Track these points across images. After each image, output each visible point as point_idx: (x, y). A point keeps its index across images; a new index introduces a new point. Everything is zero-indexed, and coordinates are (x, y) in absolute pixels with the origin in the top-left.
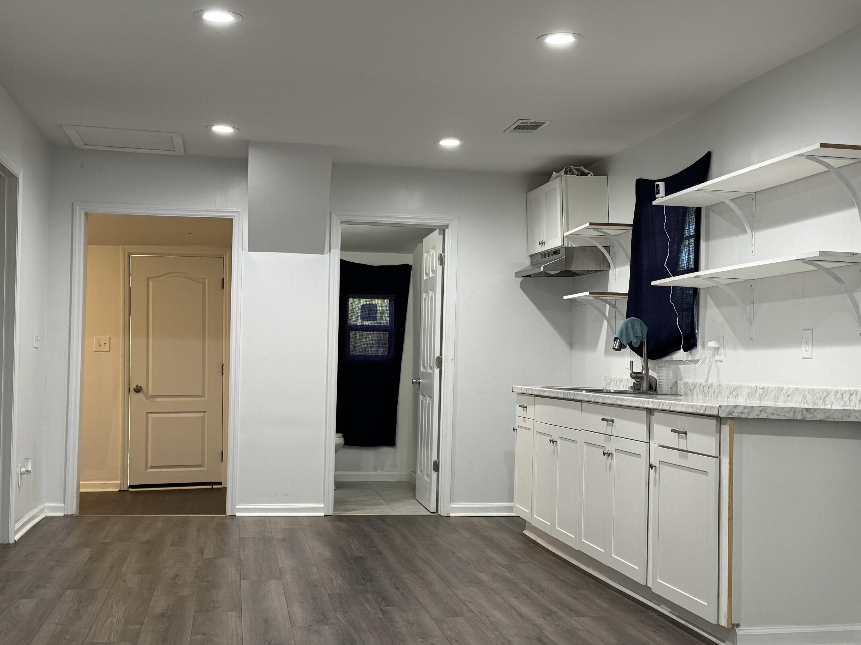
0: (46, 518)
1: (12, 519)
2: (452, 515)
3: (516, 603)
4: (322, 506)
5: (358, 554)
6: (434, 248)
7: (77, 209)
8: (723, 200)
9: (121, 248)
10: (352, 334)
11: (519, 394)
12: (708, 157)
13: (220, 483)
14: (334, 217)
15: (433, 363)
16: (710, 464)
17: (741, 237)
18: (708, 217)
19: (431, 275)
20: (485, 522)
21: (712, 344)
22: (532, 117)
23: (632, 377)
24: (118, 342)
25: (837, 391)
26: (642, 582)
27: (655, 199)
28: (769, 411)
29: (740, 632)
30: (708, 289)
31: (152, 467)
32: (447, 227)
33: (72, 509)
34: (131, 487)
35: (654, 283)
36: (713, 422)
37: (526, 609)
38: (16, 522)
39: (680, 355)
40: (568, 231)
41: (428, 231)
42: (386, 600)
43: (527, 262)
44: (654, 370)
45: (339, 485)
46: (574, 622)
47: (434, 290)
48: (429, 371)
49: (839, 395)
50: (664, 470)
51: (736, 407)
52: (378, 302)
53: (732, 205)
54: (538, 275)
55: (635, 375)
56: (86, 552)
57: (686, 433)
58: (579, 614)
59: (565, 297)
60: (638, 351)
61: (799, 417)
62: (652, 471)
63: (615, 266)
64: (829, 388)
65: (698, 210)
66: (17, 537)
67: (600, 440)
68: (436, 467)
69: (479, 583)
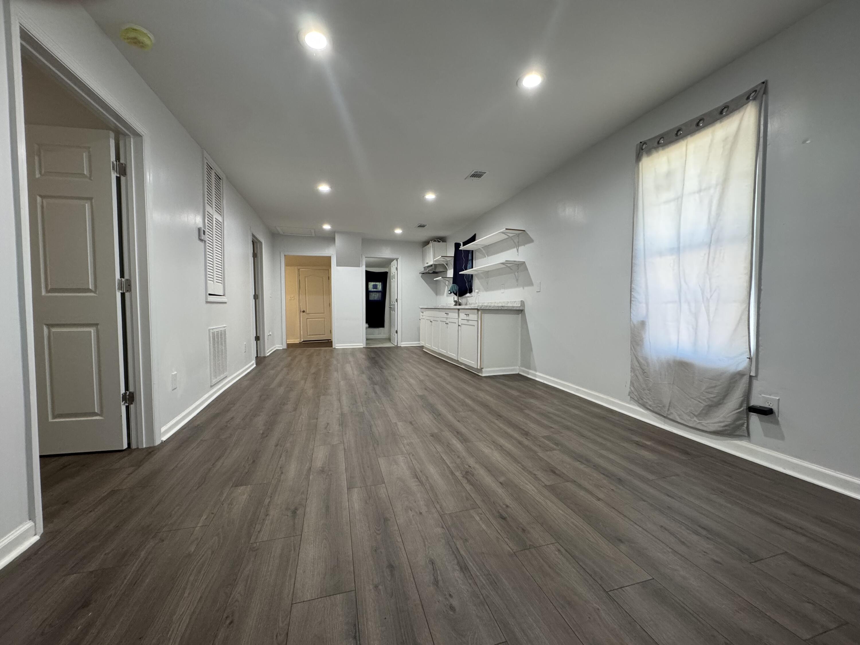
0: (277, 349)
1: (266, 349)
2: (402, 346)
3: (420, 367)
4: (362, 344)
5: (373, 356)
6: (394, 265)
7: (282, 253)
8: (479, 248)
9: (296, 267)
10: (370, 293)
11: (421, 308)
12: (475, 235)
13: (330, 340)
14: (363, 255)
15: (395, 301)
16: (475, 323)
17: (485, 259)
18: (475, 253)
19: (394, 274)
20: (412, 348)
21: (477, 291)
22: (423, 223)
23: (454, 302)
24: (297, 297)
25: (510, 302)
26: (456, 359)
27: (460, 247)
28: (492, 307)
29: (483, 370)
30: (475, 275)
31: (309, 335)
32: (398, 259)
33: (285, 347)
34: (303, 341)
35: (460, 273)
36: (476, 311)
37: (423, 368)
38: (267, 350)
39: (468, 295)
40: (435, 259)
41: (392, 260)
42: (382, 368)
43: (423, 269)
44: (461, 300)
45: (367, 339)
46: (437, 370)
47: (395, 278)
48: (394, 303)
49: (511, 303)
50: (463, 326)
51: (482, 306)
52: (378, 283)
53: (482, 249)
54: (426, 273)
55: (455, 301)
56: (290, 358)
57: (469, 315)
58: (438, 369)
59: (435, 279)
60: (456, 294)
61: (500, 308)
62: (459, 327)
63: (449, 270)
64: (509, 301)
65: (472, 251)
66: (268, 355)
67: (445, 320)
68: (397, 332)
69: (409, 362)
